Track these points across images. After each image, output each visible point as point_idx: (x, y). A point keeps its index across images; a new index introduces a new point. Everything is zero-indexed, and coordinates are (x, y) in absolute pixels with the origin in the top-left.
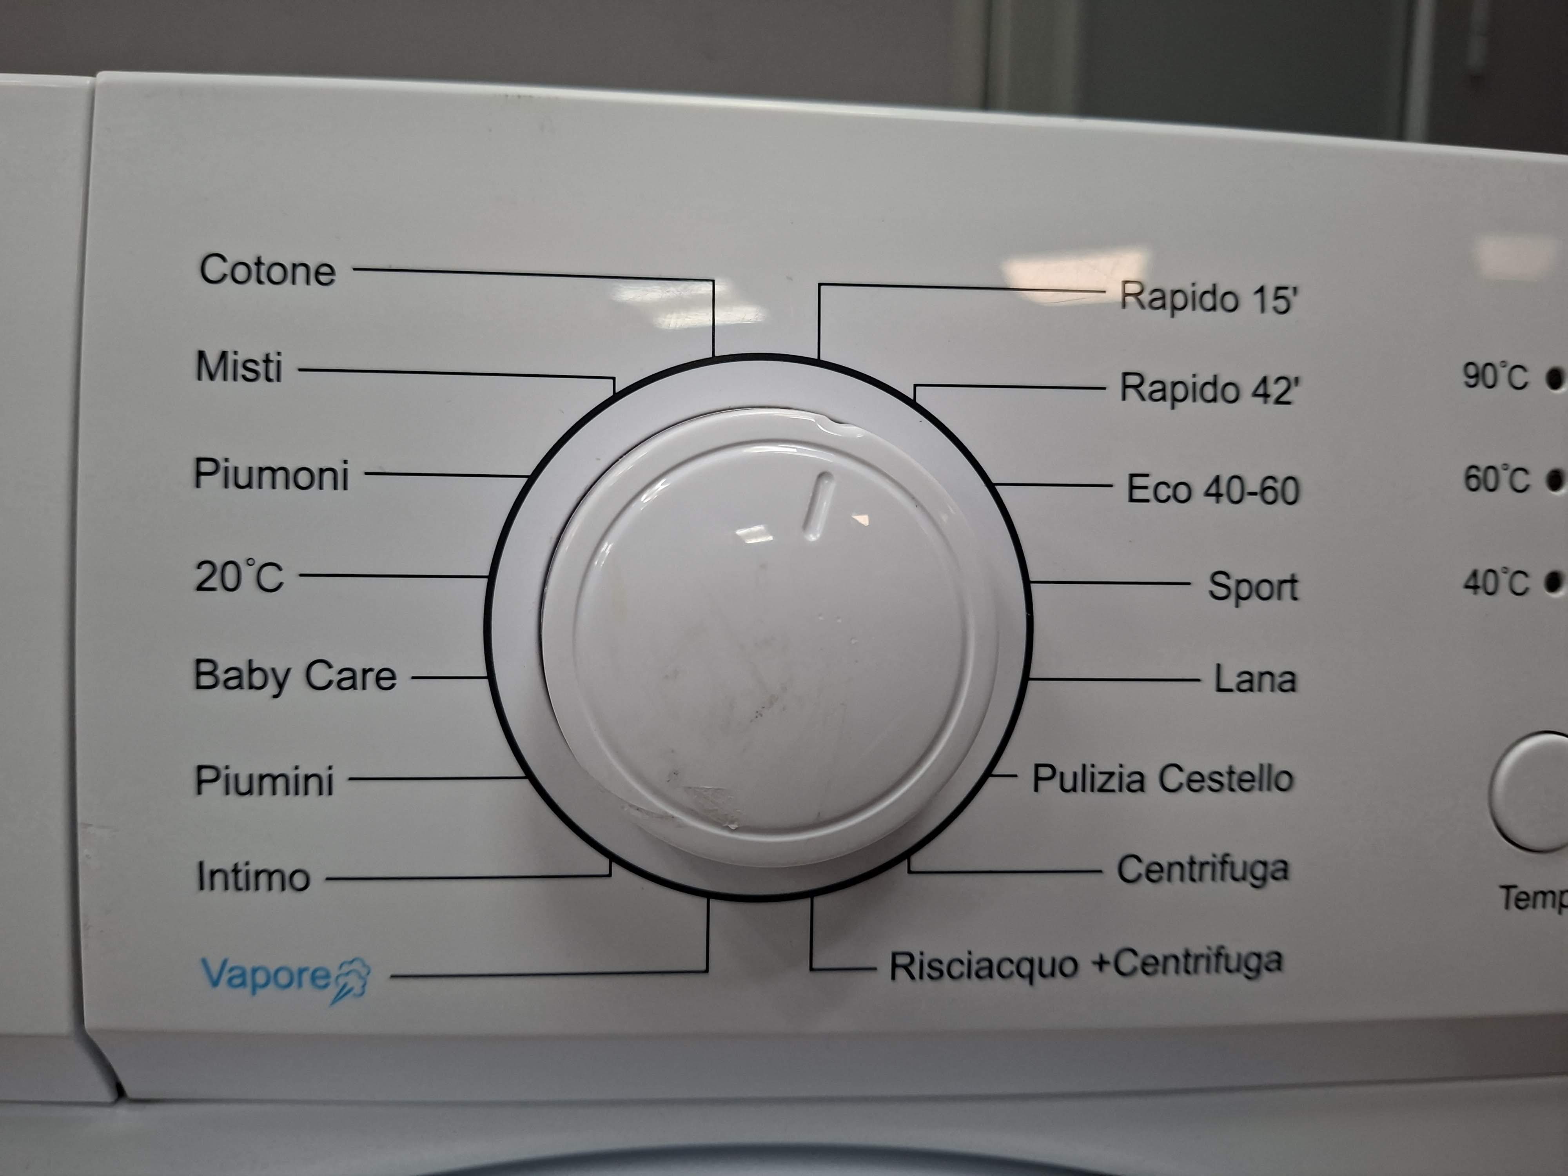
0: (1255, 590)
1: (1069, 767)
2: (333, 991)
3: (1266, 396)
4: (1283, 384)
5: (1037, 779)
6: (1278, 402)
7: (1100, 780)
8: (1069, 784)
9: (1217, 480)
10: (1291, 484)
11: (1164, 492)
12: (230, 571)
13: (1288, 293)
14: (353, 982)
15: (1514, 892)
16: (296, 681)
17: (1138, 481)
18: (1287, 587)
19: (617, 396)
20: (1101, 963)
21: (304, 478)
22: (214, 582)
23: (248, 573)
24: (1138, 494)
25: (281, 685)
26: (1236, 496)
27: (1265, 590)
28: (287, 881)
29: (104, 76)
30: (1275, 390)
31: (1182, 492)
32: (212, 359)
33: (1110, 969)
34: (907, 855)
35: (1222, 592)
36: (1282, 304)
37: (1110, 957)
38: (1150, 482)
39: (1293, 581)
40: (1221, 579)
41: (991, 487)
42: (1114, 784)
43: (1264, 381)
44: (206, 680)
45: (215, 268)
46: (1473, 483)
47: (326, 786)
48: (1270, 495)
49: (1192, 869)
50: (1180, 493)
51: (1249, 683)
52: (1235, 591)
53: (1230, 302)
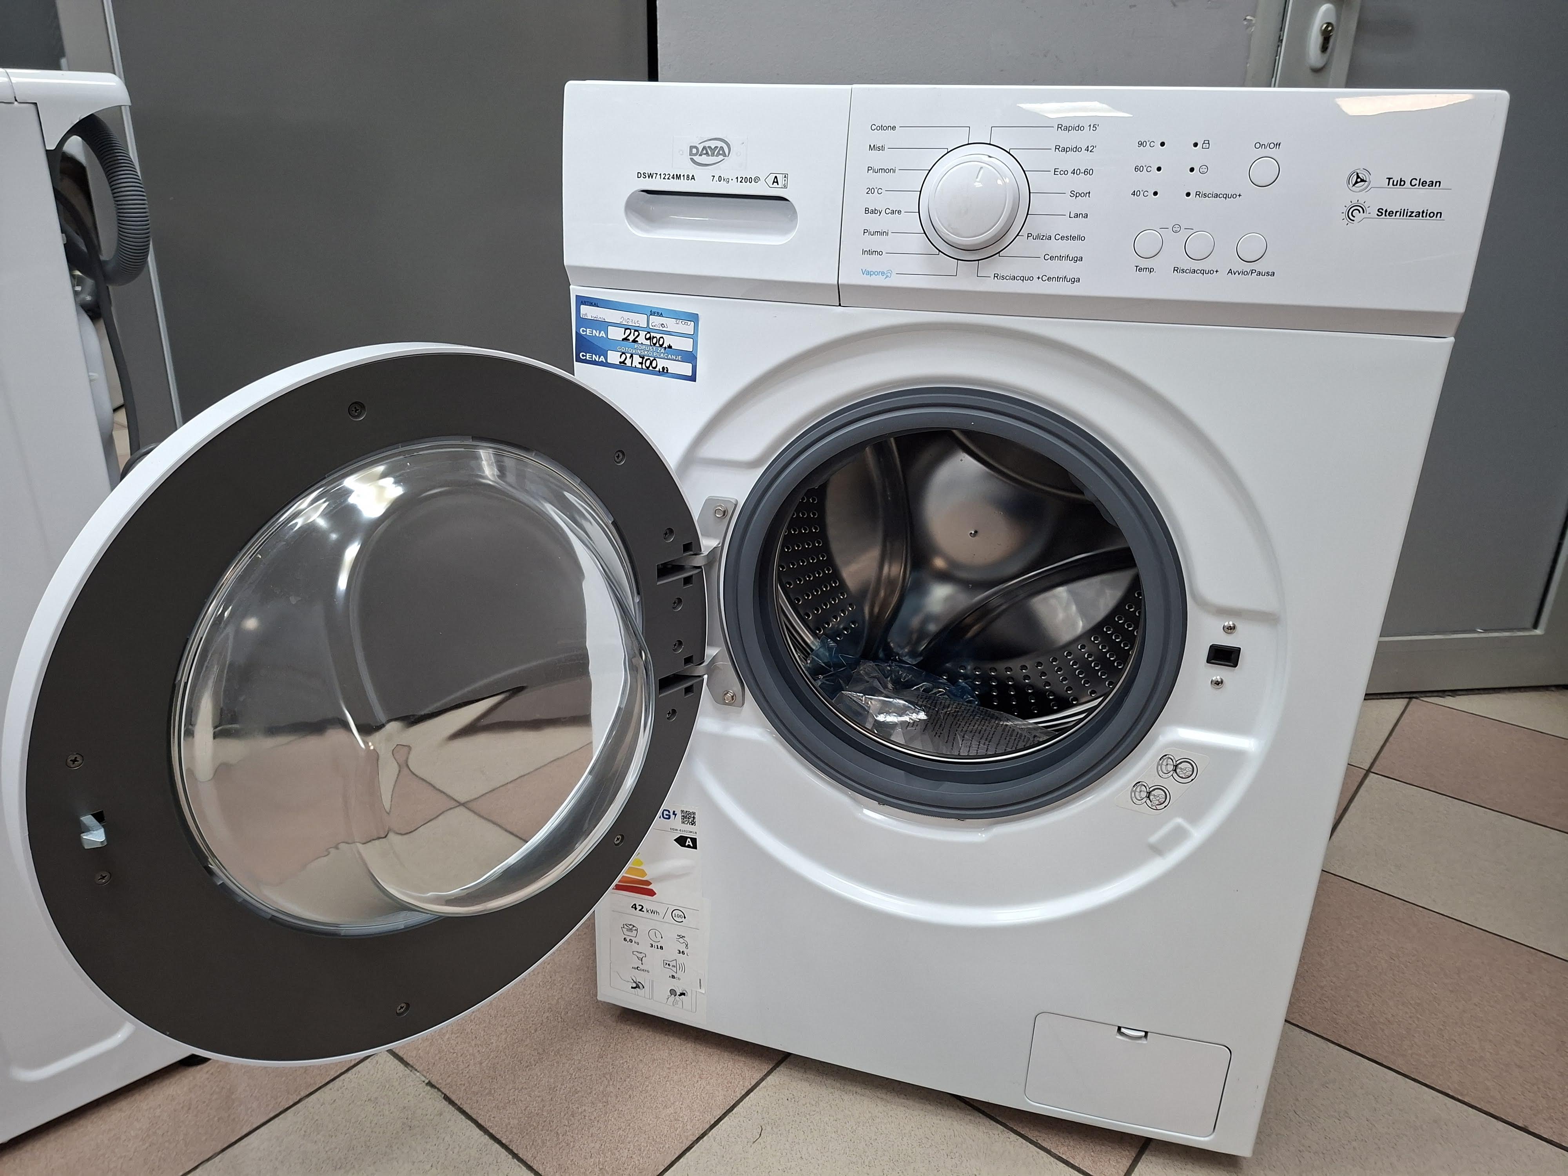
0: (1080, 195)
2: (885, 276)
3: (1088, 150)
4: (1092, 147)
5: (1028, 236)
6: (1090, 151)
7: (1041, 237)
8: (1035, 238)
9: (1074, 170)
10: (1091, 171)
11: (1062, 173)
12: (873, 190)
13: (1097, 126)
14: (889, 274)
15: (1138, 268)
16: (883, 212)
17: (1056, 170)
18: (1088, 194)
19: (948, 152)
20: (1039, 278)
21: (887, 171)
22: (870, 192)
23: (876, 190)
24: (1056, 173)
25: (880, 213)
26: (1078, 173)
27: (1083, 195)
28: (879, 253)
29: (855, 86)
30: (1090, 149)
31: (1066, 173)
32: (872, 146)
33: (1040, 279)
34: (999, 253)
35: (1073, 195)
36: (1094, 129)
37: (1041, 277)
38: (1059, 170)
39: (1089, 193)
40: (1073, 192)
41: (1024, 171)
42: (1044, 238)
43: (1088, 147)
44: (867, 212)
45: (874, 127)
46: (1137, 170)
47: (887, 234)
48: (1086, 173)
49: (1060, 258)
50: (1065, 172)
51: (1077, 216)
52: (1075, 195)
53: (1082, 128)
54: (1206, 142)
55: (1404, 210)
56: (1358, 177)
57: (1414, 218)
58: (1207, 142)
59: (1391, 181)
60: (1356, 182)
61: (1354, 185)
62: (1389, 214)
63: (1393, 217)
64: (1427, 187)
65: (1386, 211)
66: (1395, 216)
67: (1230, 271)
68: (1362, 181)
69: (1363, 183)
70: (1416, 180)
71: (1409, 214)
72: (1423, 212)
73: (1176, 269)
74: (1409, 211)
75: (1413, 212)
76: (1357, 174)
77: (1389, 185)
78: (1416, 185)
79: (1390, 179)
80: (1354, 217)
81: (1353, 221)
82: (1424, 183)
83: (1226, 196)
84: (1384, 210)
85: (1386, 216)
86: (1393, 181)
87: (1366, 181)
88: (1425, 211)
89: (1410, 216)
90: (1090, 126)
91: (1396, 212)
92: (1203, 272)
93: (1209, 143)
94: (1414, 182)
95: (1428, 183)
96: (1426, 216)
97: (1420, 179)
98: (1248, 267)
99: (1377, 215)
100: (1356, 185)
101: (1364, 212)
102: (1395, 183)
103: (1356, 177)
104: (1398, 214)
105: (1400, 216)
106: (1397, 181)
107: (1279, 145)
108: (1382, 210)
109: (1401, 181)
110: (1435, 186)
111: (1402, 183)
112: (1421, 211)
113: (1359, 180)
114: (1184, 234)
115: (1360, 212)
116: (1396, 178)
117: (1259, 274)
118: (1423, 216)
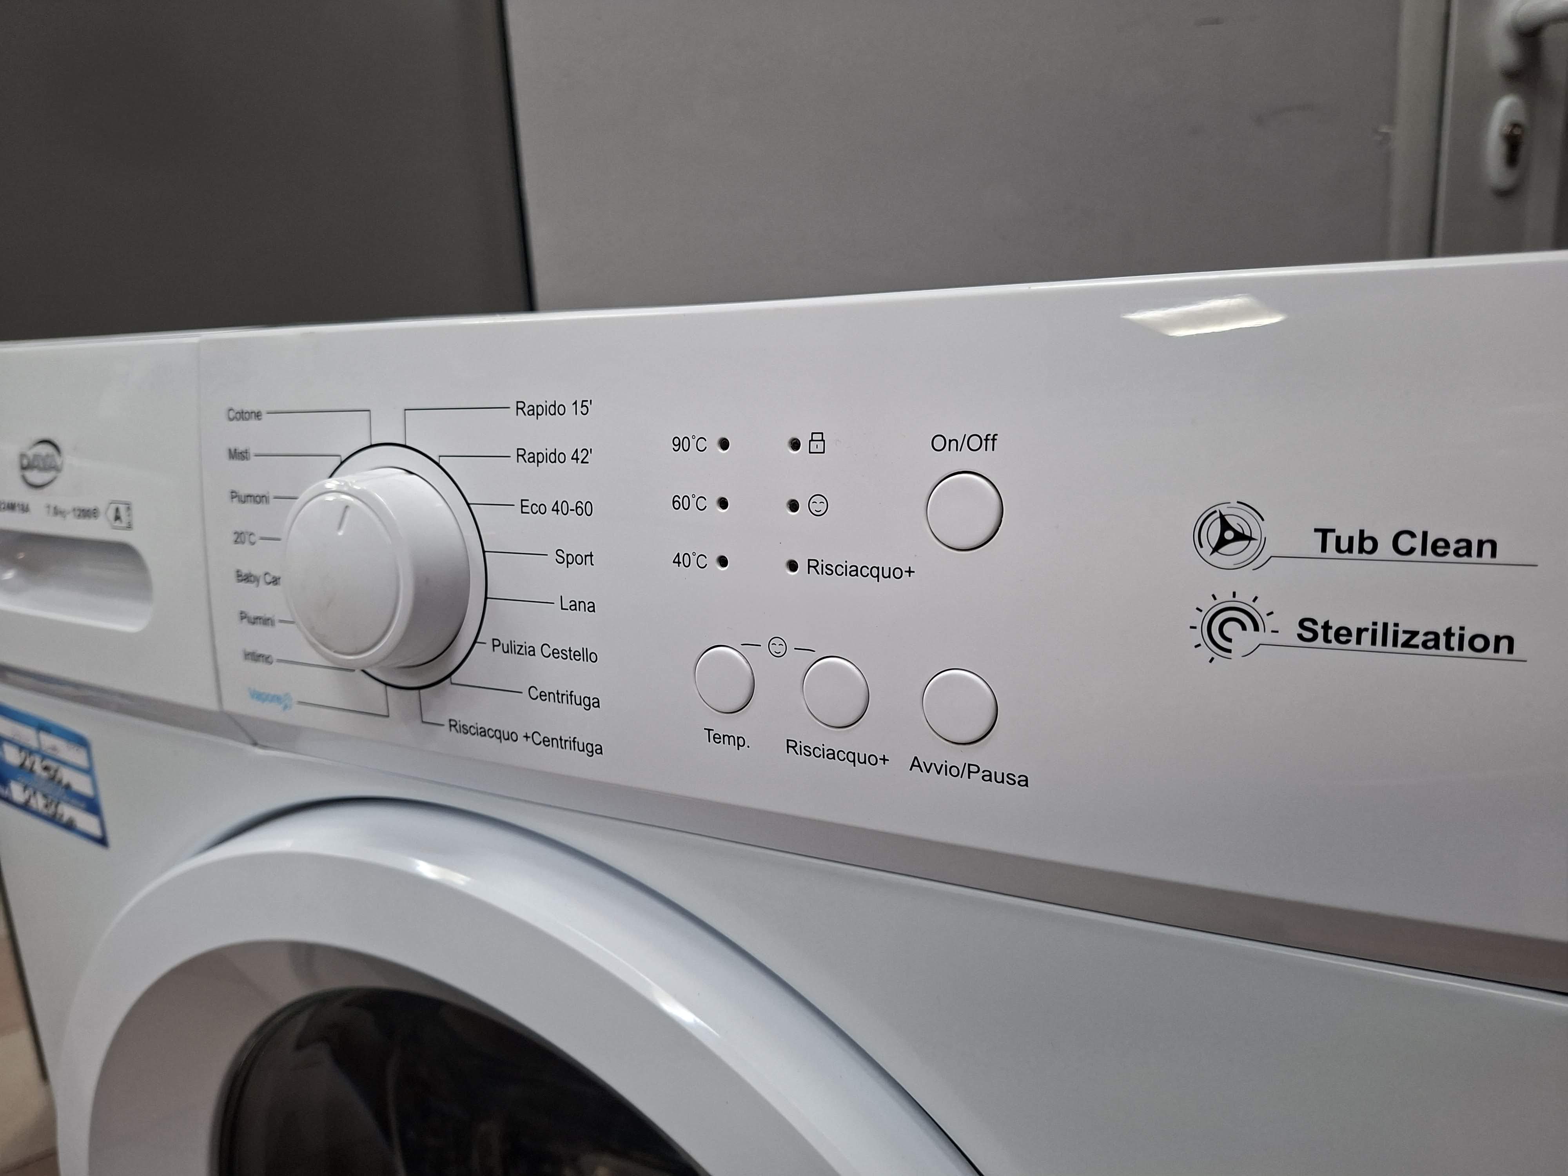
0: (575, 559)
1: (505, 641)
2: (283, 705)
3: (577, 459)
4: (585, 452)
5: (494, 646)
6: (582, 462)
7: (518, 648)
8: (506, 650)
9: (557, 503)
10: (589, 506)
11: (535, 509)
12: (242, 536)
13: (587, 404)
14: (288, 702)
15: (711, 733)
16: (262, 580)
17: (524, 503)
18: (588, 558)
19: (341, 463)
20: (527, 737)
21: (258, 499)
22: (239, 540)
23: (247, 537)
24: (525, 509)
25: (258, 582)
26: (565, 511)
27: (579, 559)
28: (267, 659)
30: (581, 456)
31: (542, 509)
32: (233, 451)
33: (530, 740)
34: (449, 676)
35: (561, 560)
36: (584, 410)
37: (530, 735)
38: (529, 504)
39: (591, 555)
40: (560, 553)
41: (468, 504)
42: (523, 651)
43: (577, 451)
44: (240, 579)
45: (231, 415)
46: (676, 506)
47: (273, 623)
48: (579, 511)
49: (559, 697)
50: (540, 509)
51: (575, 606)
52: (566, 559)
53: (561, 410)
54: (815, 437)
55: (1385, 625)
56: (1225, 526)
57: (1421, 650)
58: (819, 437)
59: (1331, 538)
60: (1222, 542)
61: (1216, 549)
62: (1337, 635)
63: (1353, 644)
64: (1451, 556)
65: (1326, 627)
66: (1359, 642)
67: (915, 763)
68: (1239, 536)
69: (1243, 543)
70: (1413, 535)
71: (1402, 638)
72: (1449, 634)
73: (791, 745)
74: (1400, 630)
75: (1414, 634)
76: (1222, 517)
77: (1324, 549)
78: (1412, 550)
79: (1325, 532)
80: (1230, 640)
81: (1229, 651)
82: (1439, 547)
83: (878, 573)
84: (1321, 623)
85: (1326, 640)
86: (1338, 539)
87: (1250, 539)
88: (1456, 630)
89: (1406, 644)
90: (575, 403)
91: (1360, 631)
92: (854, 759)
93: (823, 440)
94: (1405, 543)
95: (1453, 546)
96: (1461, 648)
97: (1425, 534)
98: (959, 757)
99: (1300, 636)
100: (1224, 550)
101: (1256, 628)
102: (1344, 545)
103: (1217, 525)
104: (1366, 637)
105: (1374, 643)
106: (1351, 539)
107: (994, 440)
108: (1315, 622)
109: (1362, 539)
110: (1480, 554)
111: (1368, 545)
112: (1441, 632)
113: (1229, 535)
114: (796, 660)
115: (1244, 628)
116: (1347, 530)
117: (989, 776)
118: (1449, 647)
